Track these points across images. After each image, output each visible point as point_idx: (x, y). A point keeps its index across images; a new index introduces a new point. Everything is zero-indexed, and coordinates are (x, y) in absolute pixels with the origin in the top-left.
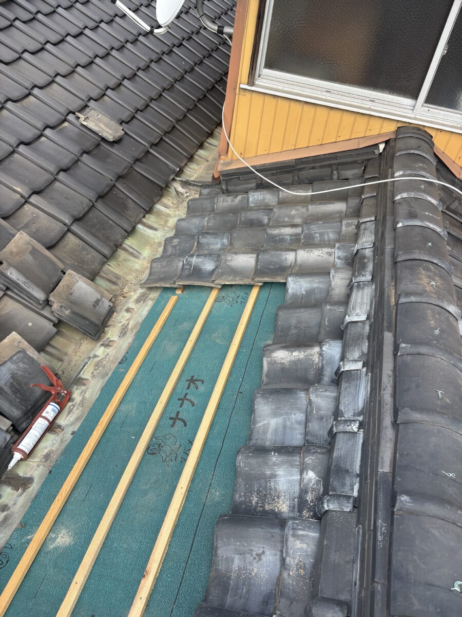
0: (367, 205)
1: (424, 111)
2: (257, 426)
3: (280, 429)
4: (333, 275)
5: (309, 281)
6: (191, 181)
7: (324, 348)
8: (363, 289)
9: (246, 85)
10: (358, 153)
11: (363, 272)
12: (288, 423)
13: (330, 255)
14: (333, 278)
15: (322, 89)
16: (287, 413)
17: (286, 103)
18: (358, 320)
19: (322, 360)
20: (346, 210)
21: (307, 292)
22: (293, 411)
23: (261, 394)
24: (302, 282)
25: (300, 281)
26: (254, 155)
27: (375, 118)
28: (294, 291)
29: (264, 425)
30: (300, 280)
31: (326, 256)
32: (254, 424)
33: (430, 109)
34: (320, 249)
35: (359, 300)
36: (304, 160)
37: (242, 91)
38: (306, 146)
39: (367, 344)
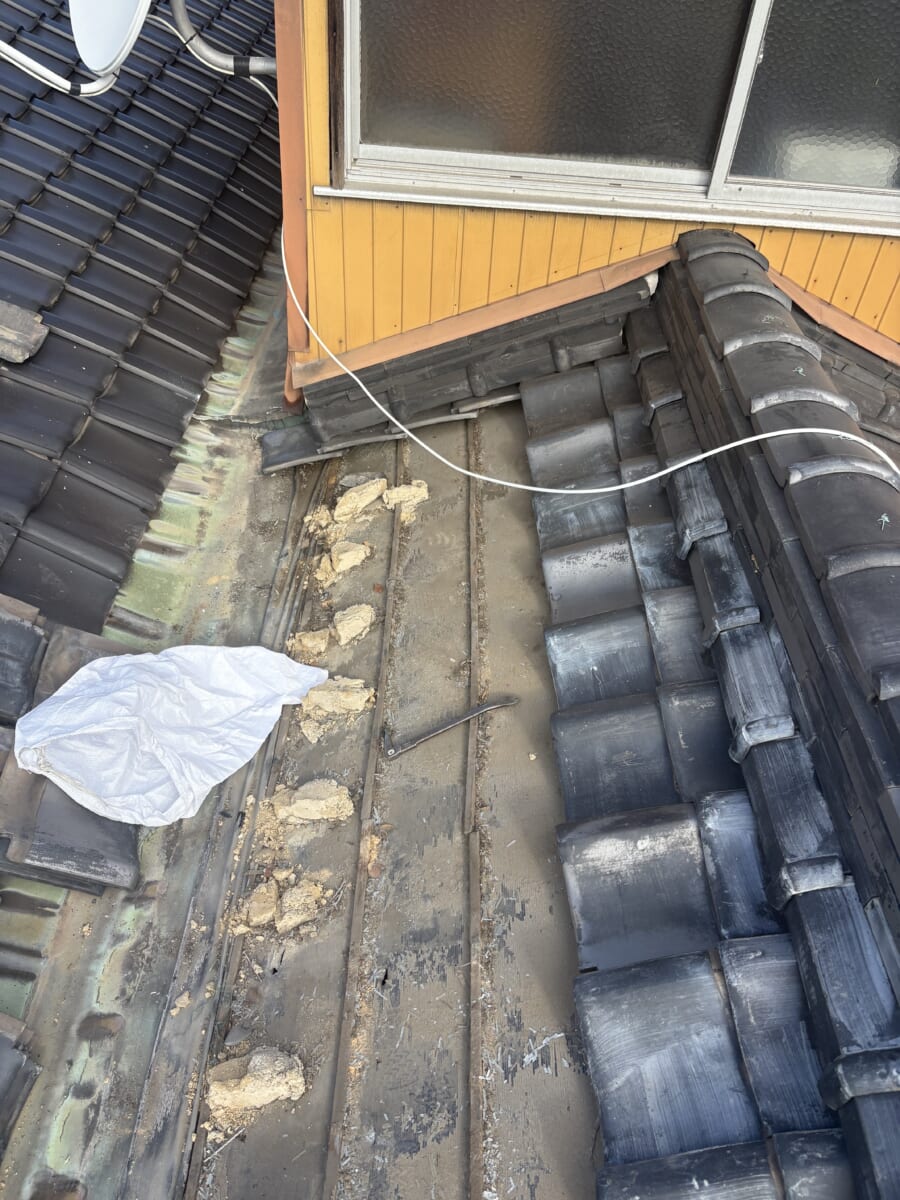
0: (669, 424)
1: (731, 192)
2: (613, 1089)
3: (677, 1089)
4: (653, 613)
5: (599, 638)
6: (235, 417)
7: (711, 823)
8: (748, 645)
9: (325, 186)
10: (604, 302)
11: (732, 601)
12: (690, 1064)
13: (622, 559)
14: (654, 619)
15: (503, 175)
16: (676, 1033)
17: (426, 215)
18: (776, 737)
19: (714, 855)
20: (615, 440)
21: (601, 665)
22: (693, 1026)
23: (594, 994)
24: (583, 644)
25: (579, 642)
26: (370, 340)
27: (627, 223)
28: (571, 669)
29: (628, 1080)
30: (577, 639)
31: (612, 564)
32: (602, 1085)
33: (744, 187)
34: (596, 549)
35: (753, 681)
36: (485, 336)
37: (320, 204)
38: (485, 303)
39: (823, 804)
